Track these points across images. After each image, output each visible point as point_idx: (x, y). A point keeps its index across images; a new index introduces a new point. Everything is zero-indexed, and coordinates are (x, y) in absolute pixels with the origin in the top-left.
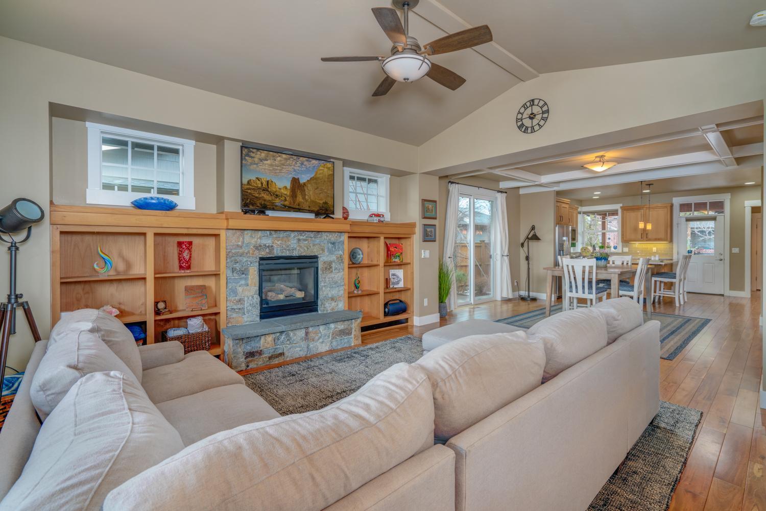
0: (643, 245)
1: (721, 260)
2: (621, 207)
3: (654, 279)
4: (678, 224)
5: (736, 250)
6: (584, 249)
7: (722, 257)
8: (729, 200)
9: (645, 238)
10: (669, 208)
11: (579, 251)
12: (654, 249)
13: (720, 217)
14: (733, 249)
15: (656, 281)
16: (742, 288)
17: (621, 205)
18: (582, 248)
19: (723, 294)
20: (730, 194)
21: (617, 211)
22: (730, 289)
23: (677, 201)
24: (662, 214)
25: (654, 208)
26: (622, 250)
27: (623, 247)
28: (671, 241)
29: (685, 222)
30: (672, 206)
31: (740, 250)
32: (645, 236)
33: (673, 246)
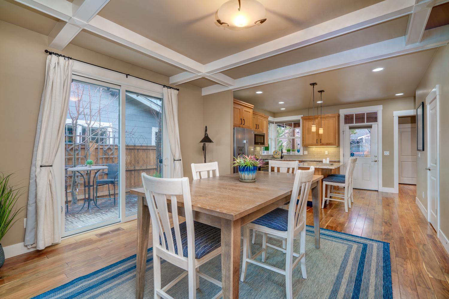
0: (318, 148)
1: (376, 161)
2: (302, 117)
3: (325, 183)
4: (343, 131)
5: (387, 153)
6: (276, 152)
7: (376, 159)
8: (381, 111)
9: (319, 143)
10: (337, 117)
11: (272, 154)
12: (326, 153)
13: (374, 125)
14: (385, 152)
15: (327, 186)
16: (392, 186)
17: (302, 116)
18: (275, 151)
19: (377, 190)
20: (382, 106)
21: (300, 121)
22: (383, 186)
23: (343, 112)
24: (331, 122)
25: (325, 118)
26: (303, 153)
27: (304, 150)
28: (339, 146)
29: (349, 130)
30: (339, 116)
31: (390, 153)
32: (320, 141)
33: (339, 149)
